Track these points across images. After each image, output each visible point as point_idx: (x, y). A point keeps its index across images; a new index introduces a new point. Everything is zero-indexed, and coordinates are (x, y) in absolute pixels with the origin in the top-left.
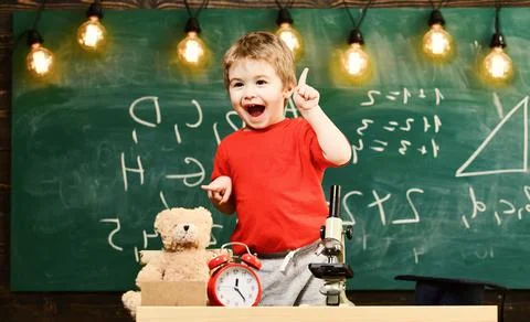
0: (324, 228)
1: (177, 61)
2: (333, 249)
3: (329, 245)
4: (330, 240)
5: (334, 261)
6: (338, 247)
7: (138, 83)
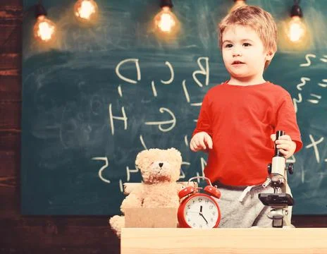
0: (271, 165)
1: (153, 31)
2: (278, 182)
3: (275, 179)
4: (276, 175)
5: (279, 191)
6: (282, 180)
7: (122, 48)
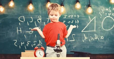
2: (58, 46)
3: (58, 45)
5: (58, 48)
6: (59, 46)
7: (20, 13)
